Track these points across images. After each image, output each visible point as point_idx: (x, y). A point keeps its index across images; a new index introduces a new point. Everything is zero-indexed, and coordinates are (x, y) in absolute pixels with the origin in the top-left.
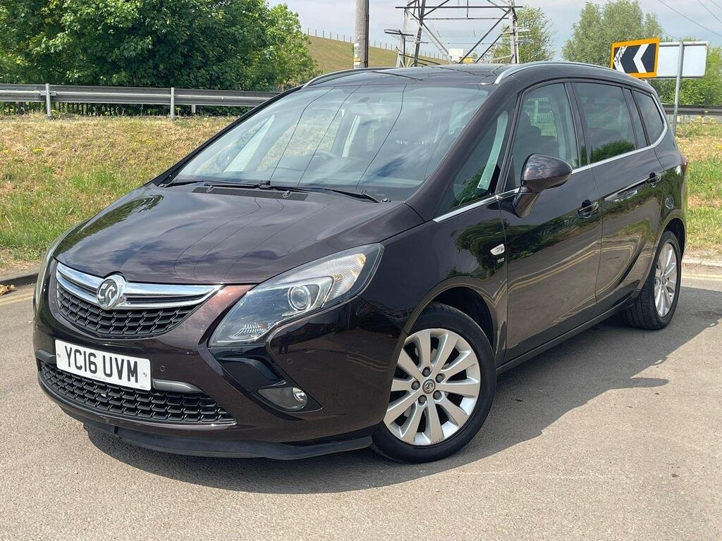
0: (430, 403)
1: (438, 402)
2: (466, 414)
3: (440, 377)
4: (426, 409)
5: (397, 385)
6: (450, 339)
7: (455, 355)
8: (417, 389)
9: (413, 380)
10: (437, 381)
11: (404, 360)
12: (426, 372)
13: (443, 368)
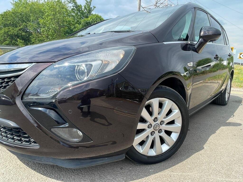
0: (157, 135)
1: (161, 134)
2: (174, 141)
3: (162, 123)
4: (154, 138)
5: (140, 126)
6: (168, 104)
7: (170, 112)
8: (150, 128)
9: (148, 124)
10: (161, 124)
11: (144, 113)
12: (155, 119)
13: (164, 118)
